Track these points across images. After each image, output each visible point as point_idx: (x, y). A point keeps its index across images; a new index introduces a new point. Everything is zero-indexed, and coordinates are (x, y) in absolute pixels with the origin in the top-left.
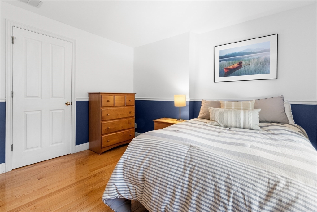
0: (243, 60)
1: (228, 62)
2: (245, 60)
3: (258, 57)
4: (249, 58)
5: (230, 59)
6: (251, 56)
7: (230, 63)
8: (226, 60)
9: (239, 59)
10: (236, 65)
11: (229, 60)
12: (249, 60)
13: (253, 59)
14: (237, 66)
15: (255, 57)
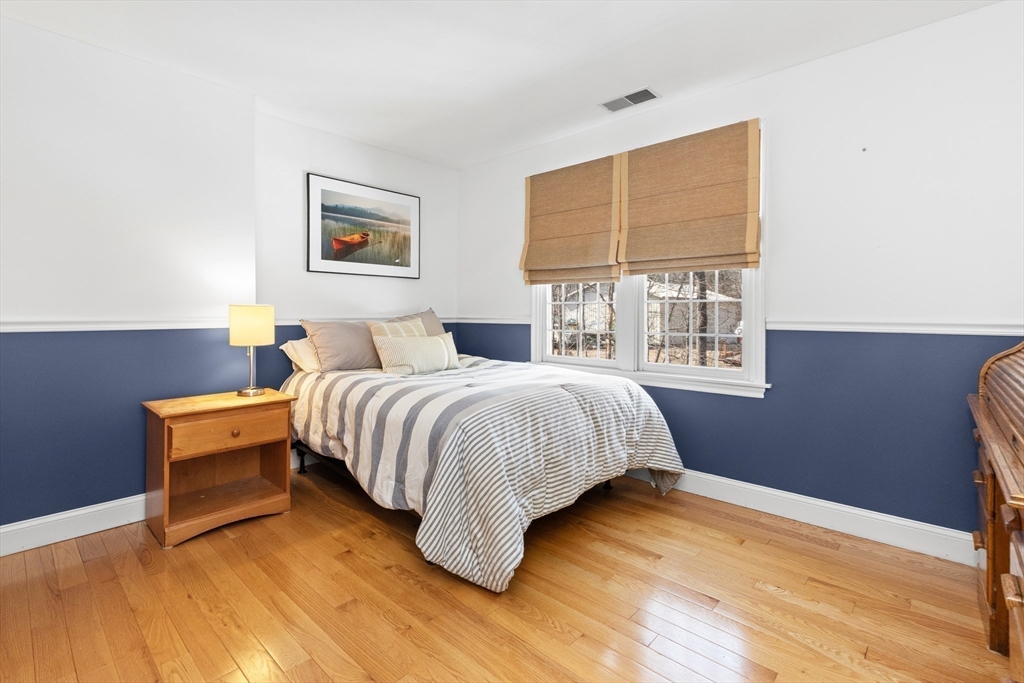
0: (370, 230)
1: (341, 225)
2: (374, 231)
3: (394, 230)
4: (381, 229)
5: (345, 219)
6: (384, 226)
7: (344, 229)
8: (336, 220)
9: (363, 225)
10: (357, 238)
11: (343, 221)
12: (380, 232)
13: (387, 232)
14: (360, 239)
15: (390, 229)
